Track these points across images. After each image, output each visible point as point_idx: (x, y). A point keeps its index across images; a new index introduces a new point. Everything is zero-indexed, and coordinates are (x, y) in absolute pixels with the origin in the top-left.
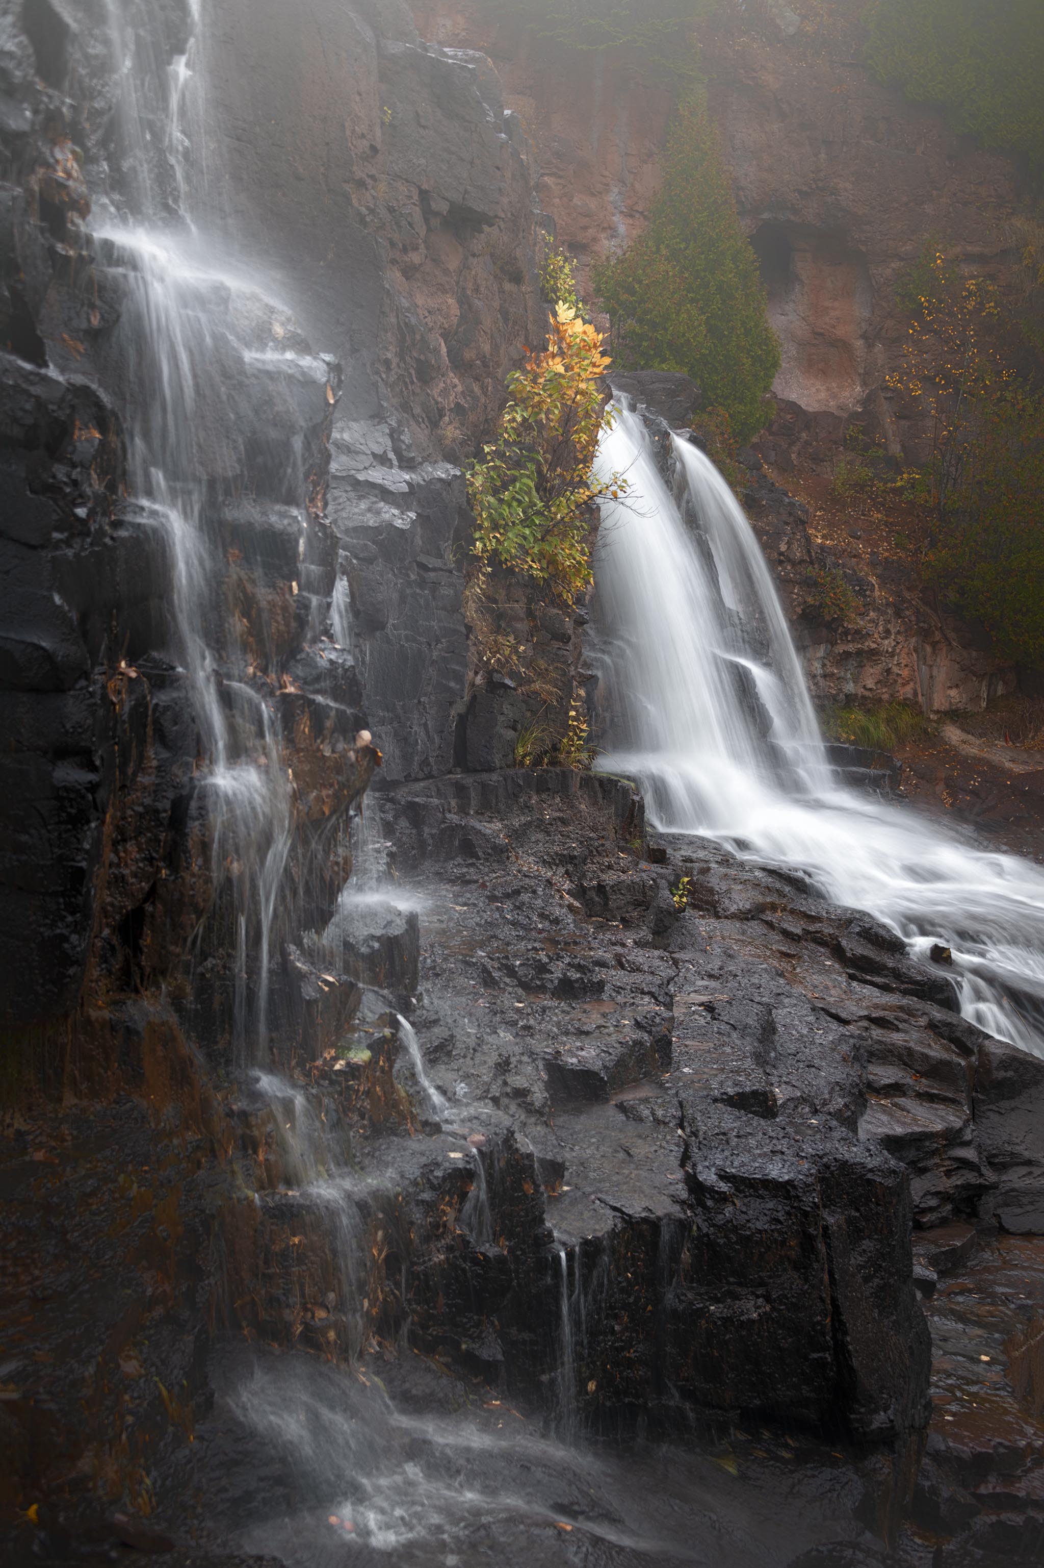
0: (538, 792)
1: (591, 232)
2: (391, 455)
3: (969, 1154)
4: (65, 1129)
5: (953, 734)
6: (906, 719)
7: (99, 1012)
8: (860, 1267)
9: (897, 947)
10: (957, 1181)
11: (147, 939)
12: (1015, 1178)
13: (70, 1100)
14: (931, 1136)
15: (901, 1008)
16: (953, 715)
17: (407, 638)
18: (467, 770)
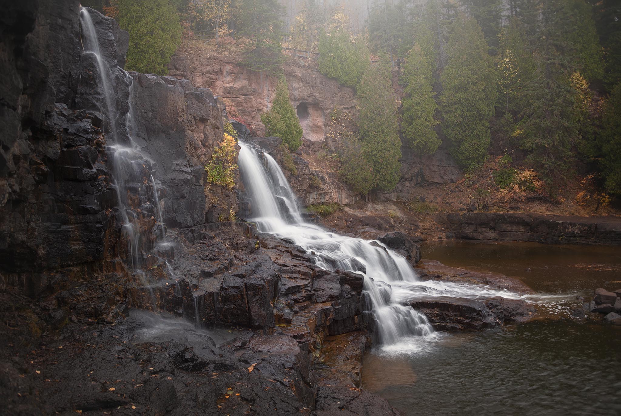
0: (224, 226)
1: (262, 107)
2: (188, 165)
3: (309, 289)
4: (104, 276)
5: (347, 209)
6: (336, 207)
7: (109, 260)
8: (256, 301)
9: (304, 252)
10: (306, 293)
11: (116, 250)
12: (320, 293)
13: (105, 273)
14: (301, 286)
15: (301, 263)
16: (347, 205)
17: (192, 199)
18: (208, 223)
